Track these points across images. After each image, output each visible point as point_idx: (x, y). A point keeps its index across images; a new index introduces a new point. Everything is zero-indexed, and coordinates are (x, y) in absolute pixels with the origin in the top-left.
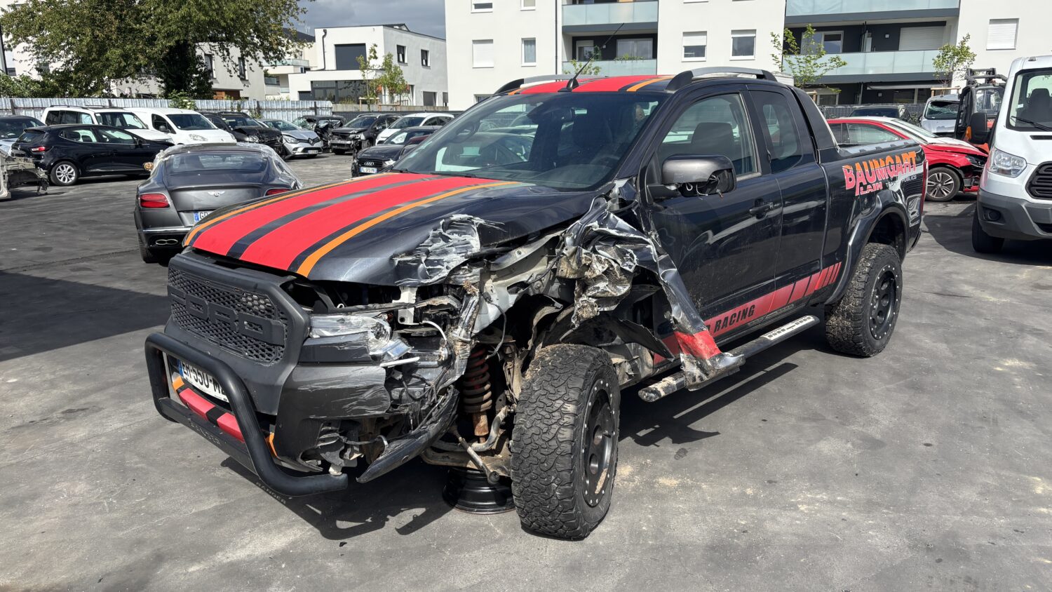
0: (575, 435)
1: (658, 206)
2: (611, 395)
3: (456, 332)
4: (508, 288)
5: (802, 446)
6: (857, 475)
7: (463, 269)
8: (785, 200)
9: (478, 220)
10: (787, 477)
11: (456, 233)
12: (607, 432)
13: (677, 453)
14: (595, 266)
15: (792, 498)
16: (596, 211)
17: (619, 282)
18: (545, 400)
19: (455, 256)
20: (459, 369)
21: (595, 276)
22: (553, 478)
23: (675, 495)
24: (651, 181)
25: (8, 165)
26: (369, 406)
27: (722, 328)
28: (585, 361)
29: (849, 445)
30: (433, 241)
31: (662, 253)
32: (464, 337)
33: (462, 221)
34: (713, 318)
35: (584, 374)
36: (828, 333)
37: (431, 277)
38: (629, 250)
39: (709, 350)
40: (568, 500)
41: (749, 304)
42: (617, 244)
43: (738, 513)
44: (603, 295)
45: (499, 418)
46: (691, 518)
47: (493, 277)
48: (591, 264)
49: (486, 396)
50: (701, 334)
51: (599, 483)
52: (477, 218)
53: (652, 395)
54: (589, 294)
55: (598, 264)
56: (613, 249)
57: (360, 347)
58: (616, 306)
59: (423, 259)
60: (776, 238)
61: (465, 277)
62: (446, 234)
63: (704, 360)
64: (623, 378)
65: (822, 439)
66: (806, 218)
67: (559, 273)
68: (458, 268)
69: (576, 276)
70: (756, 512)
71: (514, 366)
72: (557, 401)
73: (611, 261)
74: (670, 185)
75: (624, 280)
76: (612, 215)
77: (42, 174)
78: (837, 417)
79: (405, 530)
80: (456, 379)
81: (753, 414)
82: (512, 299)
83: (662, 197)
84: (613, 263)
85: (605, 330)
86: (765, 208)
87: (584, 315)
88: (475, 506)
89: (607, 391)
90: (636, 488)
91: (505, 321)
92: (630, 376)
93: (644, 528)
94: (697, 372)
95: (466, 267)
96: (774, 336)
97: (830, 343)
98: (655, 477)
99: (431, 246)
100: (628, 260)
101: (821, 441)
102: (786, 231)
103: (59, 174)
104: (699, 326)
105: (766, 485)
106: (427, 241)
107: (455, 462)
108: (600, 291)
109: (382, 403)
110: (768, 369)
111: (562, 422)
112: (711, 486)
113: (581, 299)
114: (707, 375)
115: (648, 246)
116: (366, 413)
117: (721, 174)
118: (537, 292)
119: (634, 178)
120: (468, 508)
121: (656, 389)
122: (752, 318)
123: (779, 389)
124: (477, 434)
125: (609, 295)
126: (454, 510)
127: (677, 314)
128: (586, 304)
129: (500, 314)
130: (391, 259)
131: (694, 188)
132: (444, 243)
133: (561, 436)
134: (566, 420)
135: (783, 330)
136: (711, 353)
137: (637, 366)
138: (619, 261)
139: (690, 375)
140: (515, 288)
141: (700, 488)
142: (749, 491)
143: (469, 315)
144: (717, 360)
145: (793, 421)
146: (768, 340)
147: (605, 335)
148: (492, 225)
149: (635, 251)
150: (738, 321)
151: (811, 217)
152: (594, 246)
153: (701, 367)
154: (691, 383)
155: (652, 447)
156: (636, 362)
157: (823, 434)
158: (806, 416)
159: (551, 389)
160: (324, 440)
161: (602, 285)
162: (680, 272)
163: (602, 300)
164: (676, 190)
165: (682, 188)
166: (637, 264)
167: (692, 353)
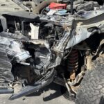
3: (57, 47)
4: (88, 29)
32: (60, 50)
61: (65, 23)
140: (91, 29)
143: (64, 40)
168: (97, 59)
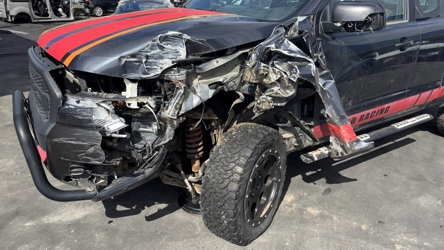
0: (239, 187)
1: (328, 36)
2: (279, 158)
3: (166, 112)
4: (209, 85)
5: (407, 198)
6: (441, 227)
7: (174, 70)
8: (422, 40)
9: (186, 36)
10: (392, 220)
11: (170, 44)
12: (275, 179)
13: (325, 191)
14: (271, 76)
15: (392, 238)
16: (276, 36)
17: (288, 88)
18: (224, 162)
19: (168, 60)
20: (168, 136)
21: (270, 82)
22: (223, 213)
23: (314, 221)
24: (325, 18)
25: (74, 6)
26: (92, 158)
27: (365, 119)
28: (257, 138)
29: (440, 202)
30: (152, 49)
31: (325, 69)
32: (172, 115)
33: (174, 36)
34: (359, 114)
35: (253, 147)
36: (438, 123)
37: (149, 74)
38: (296, 66)
39: (349, 137)
40: (231, 227)
41: (386, 106)
42: (289, 61)
43: (352, 244)
44: (276, 96)
45: (205, 163)
46: (320, 242)
47: (199, 77)
48: (268, 73)
49: (199, 149)
50: (345, 126)
51: (264, 210)
52: (185, 35)
53: (309, 159)
54: (267, 94)
55: (273, 74)
56: (285, 64)
57: (88, 118)
58: (285, 103)
59: (144, 61)
60: (412, 63)
61: (175, 76)
62: (162, 45)
63: (345, 143)
64: (290, 147)
65: (421, 194)
66: (437, 53)
67: (245, 79)
68: (169, 69)
69: (257, 82)
70: (365, 245)
71: (218, 133)
72: (232, 164)
73: (282, 72)
74: (336, 22)
75: (291, 86)
76: (286, 40)
77: (87, 11)
78: (435, 180)
79: (149, 218)
80: (166, 142)
81: (379, 170)
82: (211, 93)
83: (331, 31)
84: (284, 74)
85: (281, 116)
86: (408, 44)
87: (264, 108)
88: (191, 210)
89: (276, 156)
90: (291, 213)
91: (204, 107)
92: (295, 146)
93: (287, 244)
94: (340, 150)
95: (175, 69)
96: (400, 126)
97: (439, 129)
98: (306, 206)
99: (150, 52)
100: (294, 73)
101: (421, 196)
102: (419, 60)
103: (96, 12)
104: (345, 120)
105: (376, 224)
106: (146, 48)
107: (179, 184)
108: (274, 92)
109: (99, 157)
110: (396, 141)
111: (232, 178)
112: (339, 218)
113: (262, 97)
114: (346, 152)
115: (310, 64)
116: (91, 161)
117: (375, 17)
118: (231, 89)
119: (312, 16)
120: (188, 210)
121: (312, 155)
122: (387, 114)
123: (399, 155)
124: (193, 170)
125: (280, 96)
126: (181, 209)
127: (328, 111)
128: (264, 101)
129: (201, 102)
130: (120, 59)
131: (354, 26)
132: (160, 51)
133: (231, 187)
134: (235, 177)
135: (408, 122)
136: (351, 139)
137: (301, 140)
138: (288, 73)
139: (335, 151)
140: (214, 85)
141: (332, 219)
142: (364, 227)
143: (177, 101)
144: (354, 144)
145: (404, 178)
146: (395, 128)
147: (281, 119)
148: (196, 40)
149: (299, 67)
150: (376, 115)
151: (440, 53)
152: (273, 61)
153: (343, 147)
154: (335, 156)
155: (312, 184)
156: (301, 138)
157: (423, 191)
158: (414, 176)
159: (229, 155)
160: (74, 172)
161: (276, 89)
162: (337, 83)
163: (275, 99)
164: (341, 26)
165: (345, 25)
166: (298, 77)
167: (337, 137)
168: (229, 130)
